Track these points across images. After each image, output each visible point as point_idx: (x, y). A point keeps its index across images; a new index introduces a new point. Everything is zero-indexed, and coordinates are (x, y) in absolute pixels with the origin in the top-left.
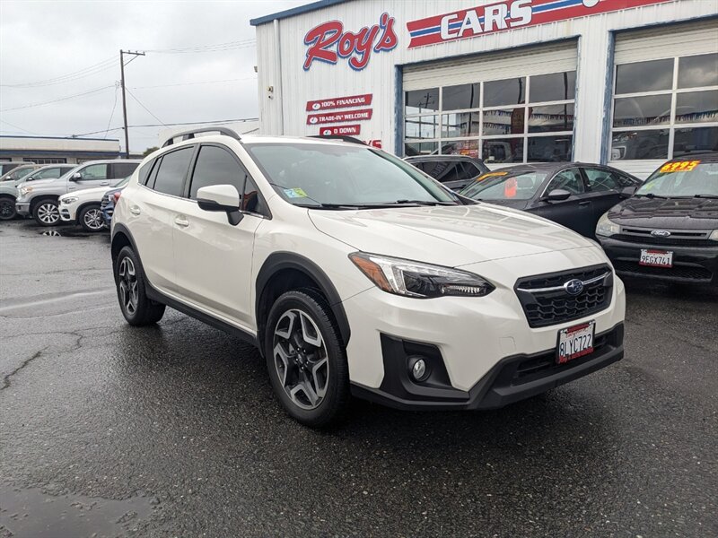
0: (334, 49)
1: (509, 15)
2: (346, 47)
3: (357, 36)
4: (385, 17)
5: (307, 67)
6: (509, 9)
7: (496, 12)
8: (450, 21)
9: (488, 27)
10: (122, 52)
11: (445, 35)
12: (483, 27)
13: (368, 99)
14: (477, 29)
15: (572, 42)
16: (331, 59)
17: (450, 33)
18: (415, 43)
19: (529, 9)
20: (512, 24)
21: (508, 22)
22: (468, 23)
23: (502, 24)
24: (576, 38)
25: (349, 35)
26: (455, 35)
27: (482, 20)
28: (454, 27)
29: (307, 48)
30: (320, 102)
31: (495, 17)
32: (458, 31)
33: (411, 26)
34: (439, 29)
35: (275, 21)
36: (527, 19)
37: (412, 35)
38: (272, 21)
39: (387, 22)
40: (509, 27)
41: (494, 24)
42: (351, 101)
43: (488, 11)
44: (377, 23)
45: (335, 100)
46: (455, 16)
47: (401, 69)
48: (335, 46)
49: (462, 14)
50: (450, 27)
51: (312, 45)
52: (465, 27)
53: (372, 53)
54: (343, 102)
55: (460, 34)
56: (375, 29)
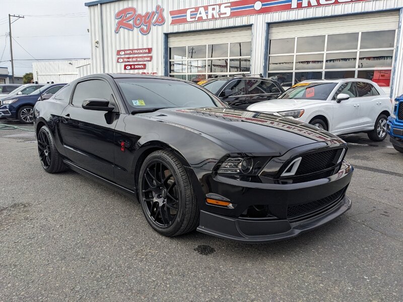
0: (131, 22)
1: (220, 11)
2: (138, 22)
3: (144, 16)
4: (158, 7)
5: (117, 32)
6: (220, 8)
7: (213, 9)
8: (191, 12)
9: (210, 17)
10: (10, 16)
11: (189, 19)
12: (207, 16)
13: (150, 50)
14: (205, 17)
15: (249, 27)
16: (130, 28)
17: (191, 18)
18: (173, 23)
19: (229, 9)
20: (222, 16)
21: (219, 15)
22: (200, 14)
23: (217, 16)
24: (251, 26)
25: (140, 15)
26: (194, 20)
27: (207, 13)
28: (193, 15)
29: (117, 21)
30: (124, 51)
31: (213, 12)
32: (195, 17)
33: (172, 13)
34: (186, 16)
35: (99, 5)
36: (228, 14)
37: (172, 18)
38: (97, 5)
39: (159, 10)
40: (220, 18)
41: (213, 15)
42: (141, 51)
43: (210, 8)
44: (154, 10)
45: (132, 50)
46: (194, 10)
47: (167, 36)
48: (132, 21)
49: (197, 9)
50: (191, 15)
51: (120, 20)
52: (198, 15)
53: (152, 26)
54: (136, 51)
55: (196, 19)
56: (153, 13)
